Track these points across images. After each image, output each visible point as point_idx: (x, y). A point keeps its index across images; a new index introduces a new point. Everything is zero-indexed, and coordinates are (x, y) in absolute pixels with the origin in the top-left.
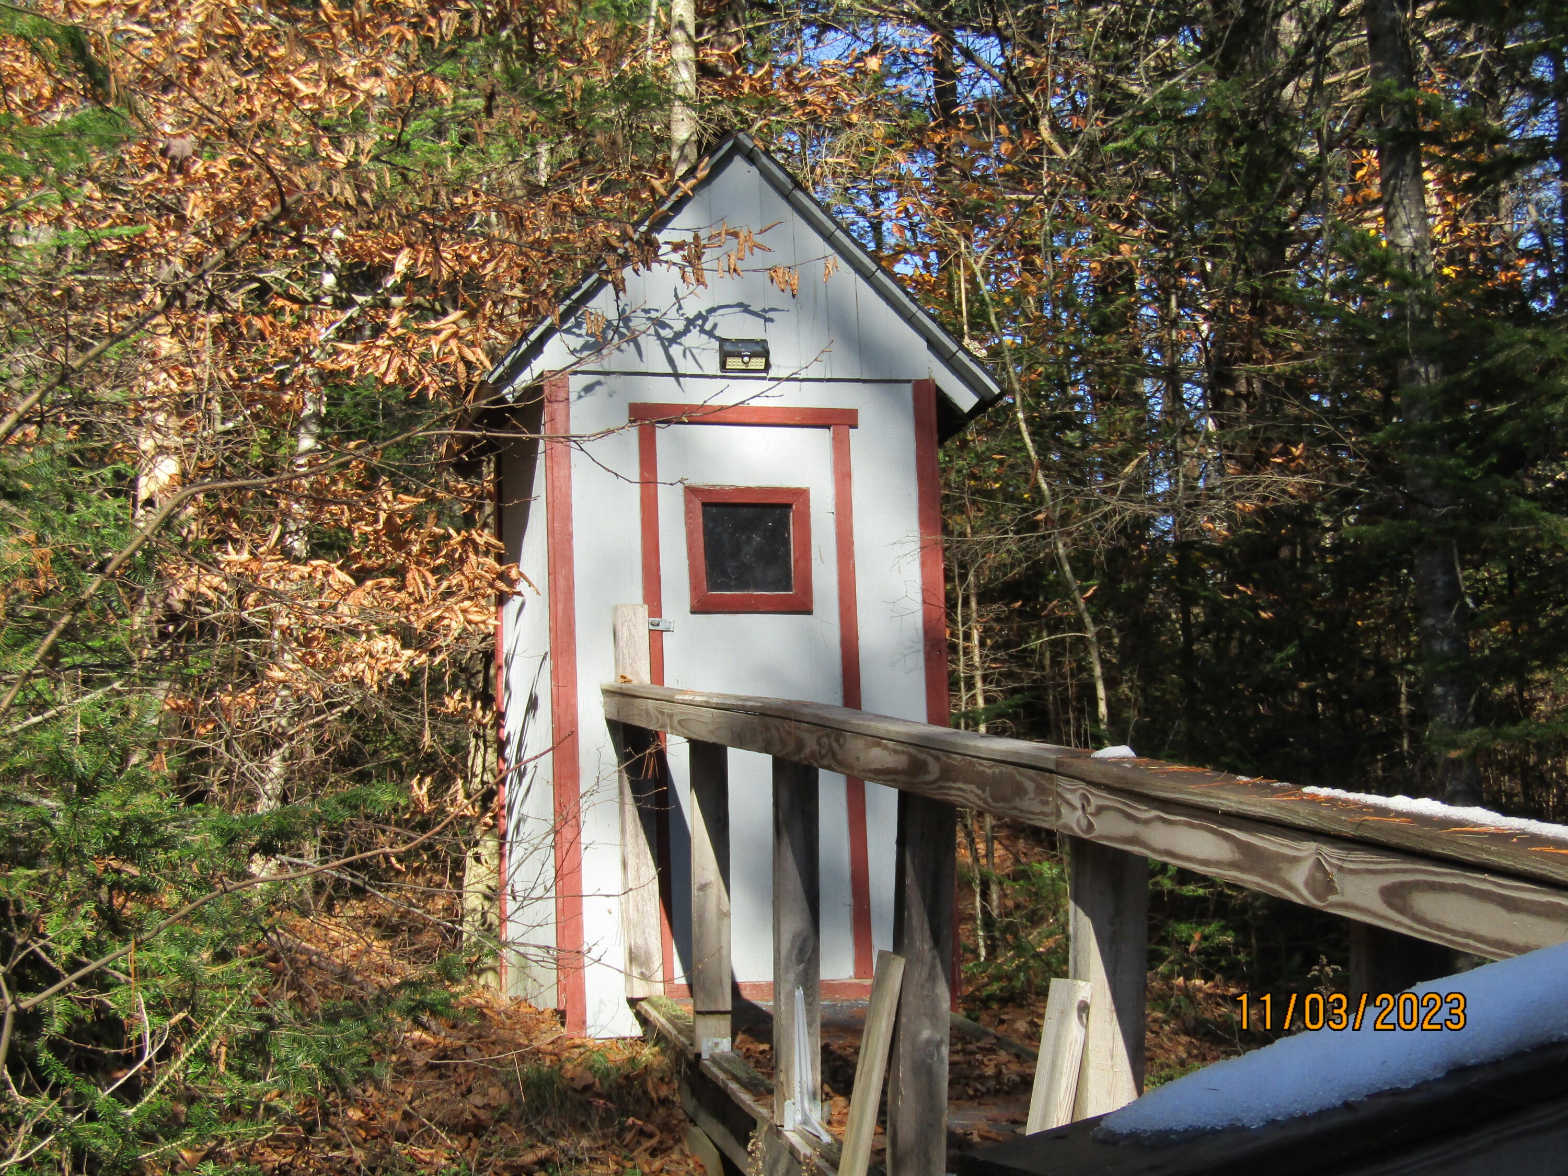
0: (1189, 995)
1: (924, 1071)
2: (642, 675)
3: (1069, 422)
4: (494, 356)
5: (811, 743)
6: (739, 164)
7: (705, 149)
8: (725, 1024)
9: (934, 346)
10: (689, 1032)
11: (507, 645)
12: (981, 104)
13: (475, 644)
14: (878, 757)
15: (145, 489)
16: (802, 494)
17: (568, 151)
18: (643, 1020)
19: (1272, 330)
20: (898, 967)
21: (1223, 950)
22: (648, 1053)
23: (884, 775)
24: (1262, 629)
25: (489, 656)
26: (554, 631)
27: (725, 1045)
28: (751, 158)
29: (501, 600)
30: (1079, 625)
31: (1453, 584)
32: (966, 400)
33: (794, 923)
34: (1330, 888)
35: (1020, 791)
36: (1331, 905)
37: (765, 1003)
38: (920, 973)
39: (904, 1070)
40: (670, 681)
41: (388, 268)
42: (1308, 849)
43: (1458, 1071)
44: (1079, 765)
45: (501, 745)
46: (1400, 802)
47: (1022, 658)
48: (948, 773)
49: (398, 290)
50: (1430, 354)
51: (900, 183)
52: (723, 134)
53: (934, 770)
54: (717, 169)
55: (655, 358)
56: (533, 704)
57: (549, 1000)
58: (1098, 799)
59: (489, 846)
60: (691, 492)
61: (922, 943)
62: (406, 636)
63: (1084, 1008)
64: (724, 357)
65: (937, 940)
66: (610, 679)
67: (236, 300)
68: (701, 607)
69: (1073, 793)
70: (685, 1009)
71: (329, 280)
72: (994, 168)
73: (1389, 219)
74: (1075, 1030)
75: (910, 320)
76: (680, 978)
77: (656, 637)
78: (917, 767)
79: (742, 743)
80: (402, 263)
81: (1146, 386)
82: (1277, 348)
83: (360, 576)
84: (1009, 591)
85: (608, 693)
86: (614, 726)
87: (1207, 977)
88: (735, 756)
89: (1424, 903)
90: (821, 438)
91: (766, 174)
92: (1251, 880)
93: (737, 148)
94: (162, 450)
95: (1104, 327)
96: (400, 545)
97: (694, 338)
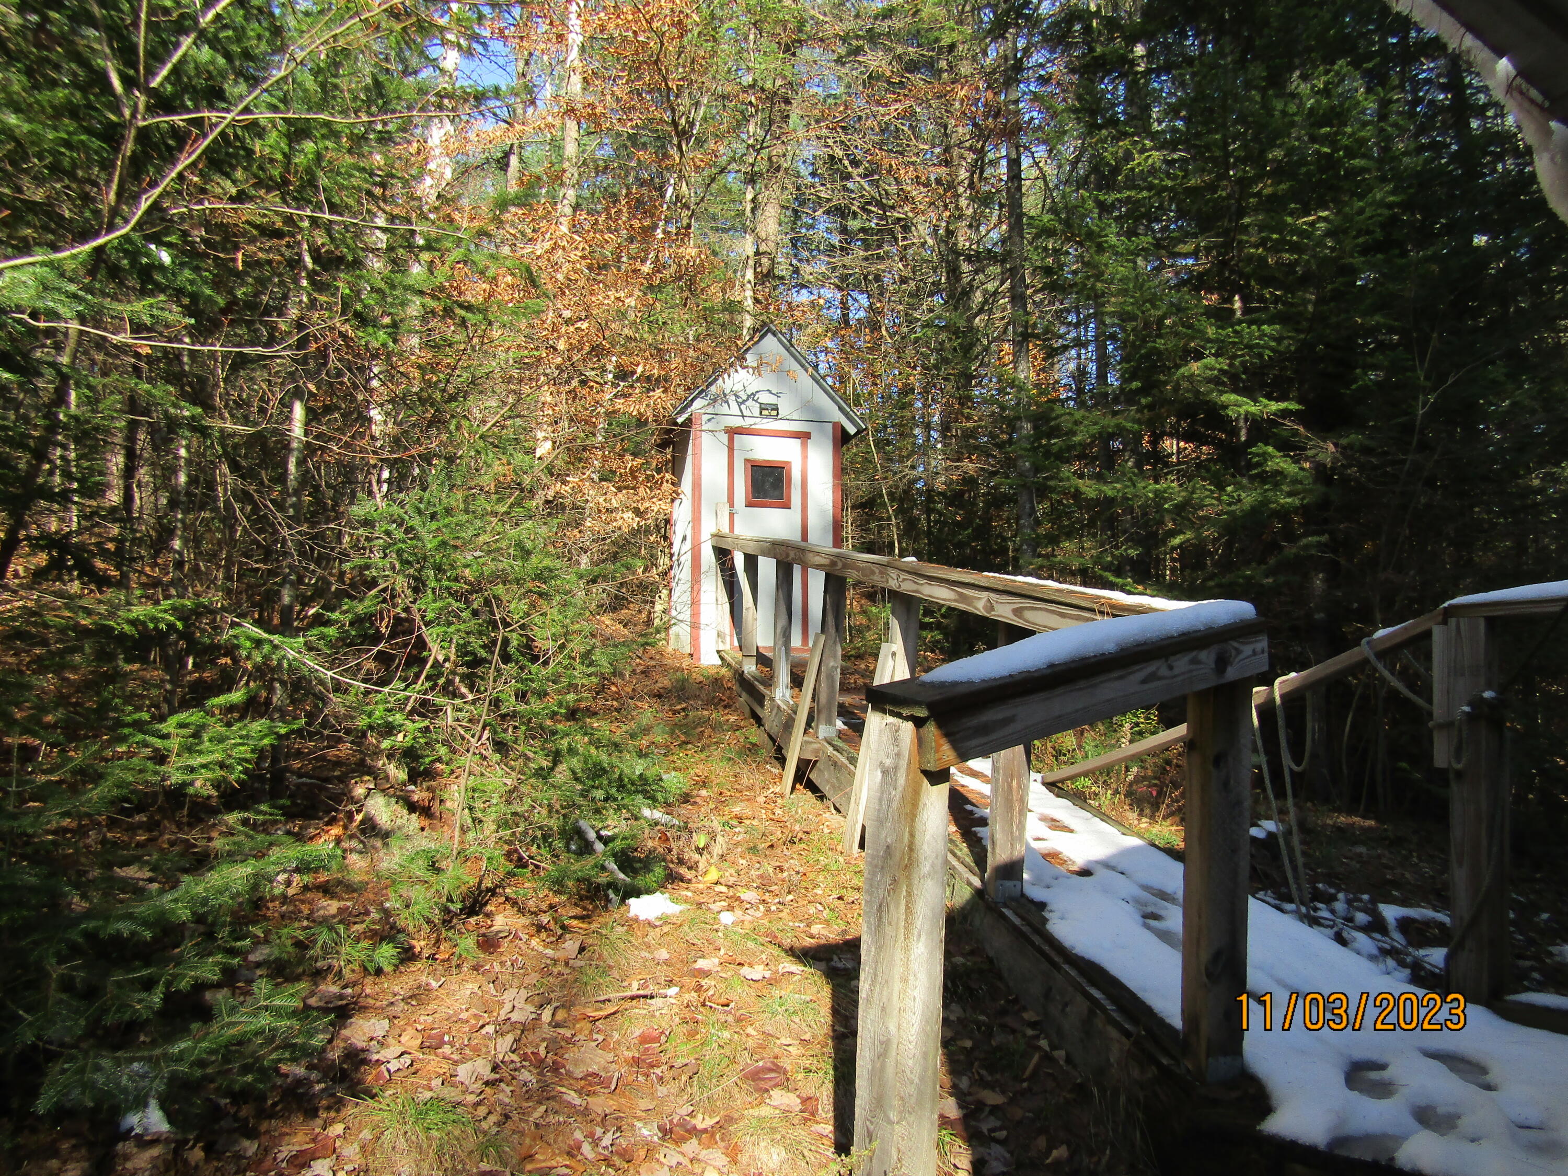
0: (925, 658)
1: (830, 677)
2: (725, 530)
3: (888, 443)
4: (675, 408)
5: (792, 554)
6: (770, 335)
7: (755, 330)
8: (754, 660)
9: (841, 409)
10: (740, 663)
11: (675, 516)
12: (859, 320)
13: (661, 517)
14: (818, 560)
15: (539, 453)
16: (789, 463)
17: (702, 330)
18: (722, 658)
19: (966, 411)
20: (823, 638)
21: (938, 642)
22: (724, 671)
23: (818, 567)
24: (958, 524)
25: (667, 521)
26: (693, 512)
27: (754, 668)
28: (774, 334)
29: (673, 501)
30: (889, 519)
31: (1033, 508)
32: (852, 430)
33: (783, 622)
34: (992, 609)
35: (873, 573)
36: (992, 615)
37: (769, 654)
38: (830, 642)
39: (823, 676)
40: (737, 531)
41: (634, 373)
42: (984, 594)
43: (1051, 666)
44: (897, 564)
45: (672, 555)
46: (1020, 578)
47: (867, 530)
48: (845, 566)
49: (638, 380)
50: (1028, 420)
51: (826, 351)
52: (764, 324)
53: (840, 565)
54: (762, 338)
55: (735, 409)
56: (684, 538)
57: (687, 650)
58: (904, 576)
59: (665, 592)
60: (747, 460)
61: (832, 629)
62: (637, 512)
63: (894, 654)
64: (761, 410)
65: (837, 630)
66: (714, 531)
67: (575, 383)
68: (749, 505)
69: (893, 573)
70: (739, 655)
71: (610, 376)
72: (864, 345)
73: (1015, 368)
74: (890, 662)
75: (832, 398)
76: (736, 644)
77: (732, 515)
78: (833, 564)
79: (765, 554)
80: (640, 369)
81: (917, 431)
82: (968, 418)
83: (619, 489)
84: (862, 506)
85: (713, 536)
86: (714, 548)
87: (933, 651)
88: (761, 560)
89: (1028, 615)
90: (796, 443)
91: (780, 341)
92: (962, 606)
93: (769, 330)
94: (546, 439)
95: (902, 408)
96: (635, 478)
97: (750, 403)
